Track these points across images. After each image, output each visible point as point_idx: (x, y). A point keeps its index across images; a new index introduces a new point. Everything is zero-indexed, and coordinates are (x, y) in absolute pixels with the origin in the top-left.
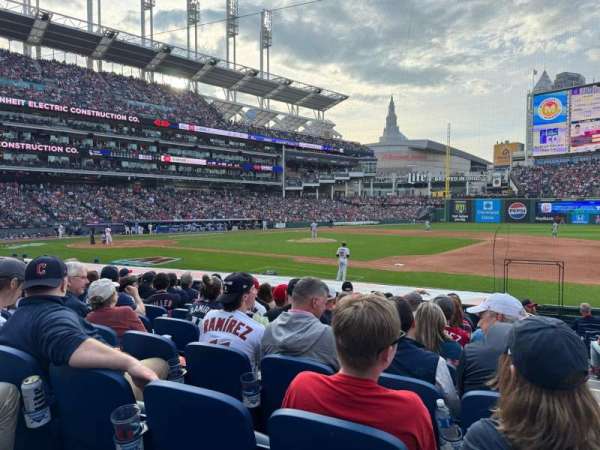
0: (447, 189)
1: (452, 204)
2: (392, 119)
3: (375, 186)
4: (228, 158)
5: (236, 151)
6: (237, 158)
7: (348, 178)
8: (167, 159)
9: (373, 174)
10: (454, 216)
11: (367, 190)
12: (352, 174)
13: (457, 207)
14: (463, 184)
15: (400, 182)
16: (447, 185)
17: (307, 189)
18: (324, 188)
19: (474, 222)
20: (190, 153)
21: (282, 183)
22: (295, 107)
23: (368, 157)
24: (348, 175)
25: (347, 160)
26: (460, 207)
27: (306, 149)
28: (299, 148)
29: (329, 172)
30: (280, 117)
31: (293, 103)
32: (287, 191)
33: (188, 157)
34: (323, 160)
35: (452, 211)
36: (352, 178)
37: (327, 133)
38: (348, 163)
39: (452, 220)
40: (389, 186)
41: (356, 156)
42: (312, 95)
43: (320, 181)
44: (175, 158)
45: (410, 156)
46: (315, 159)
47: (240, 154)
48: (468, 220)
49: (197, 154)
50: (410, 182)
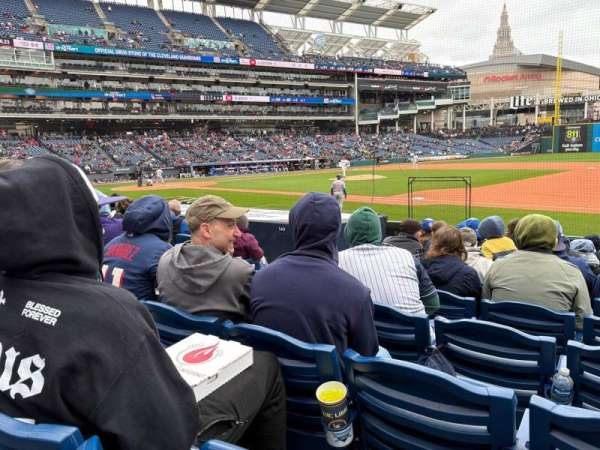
0: (557, 114)
1: (563, 130)
2: (504, 34)
3: (468, 114)
4: (294, 92)
5: (302, 84)
6: (304, 92)
7: (433, 107)
8: (229, 98)
9: (465, 101)
10: (564, 146)
11: (459, 119)
12: (439, 102)
13: (569, 134)
14: (581, 106)
15: (500, 107)
16: (557, 108)
17: (384, 123)
18: (406, 121)
19: (590, 150)
20: (253, 90)
21: (355, 117)
22: (373, 28)
23: (460, 81)
24: (433, 103)
25: (432, 85)
26: (573, 134)
27: (383, 76)
28: (376, 75)
29: (412, 101)
30: (354, 41)
31: (370, 24)
32: (360, 126)
33: (250, 94)
34: (405, 88)
35: (562, 139)
36: (439, 108)
37: (412, 56)
38: (434, 89)
39: (562, 150)
40: (486, 114)
41: (445, 80)
42: (391, 12)
43: (400, 112)
44: (238, 96)
45: (520, 75)
46: (395, 87)
47: (306, 87)
48: (582, 150)
49: (261, 91)
50: (512, 107)
